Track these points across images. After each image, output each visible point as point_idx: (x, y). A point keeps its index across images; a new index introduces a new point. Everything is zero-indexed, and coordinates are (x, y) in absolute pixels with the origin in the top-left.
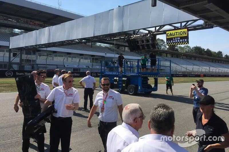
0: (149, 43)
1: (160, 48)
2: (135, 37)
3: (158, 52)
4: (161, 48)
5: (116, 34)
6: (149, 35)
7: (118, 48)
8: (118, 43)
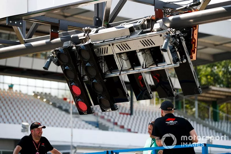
6: (157, 26)
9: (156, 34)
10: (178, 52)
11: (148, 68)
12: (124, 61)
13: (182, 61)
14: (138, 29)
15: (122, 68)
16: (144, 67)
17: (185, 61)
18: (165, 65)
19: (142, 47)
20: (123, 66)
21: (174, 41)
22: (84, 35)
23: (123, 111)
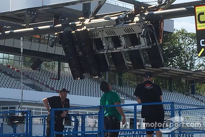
0: (137, 47)
1: (188, 63)
2: (88, 26)
3: (183, 81)
4: (192, 65)
5: (23, 15)
6: (137, 19)
7: (36, 66)
8: (35, 47)
9: (136, 24)
10: (150, 38)
11: (128, 48)
12: (110, 43)
13: (153, 45)
14: (122, 20)
15: (108, 48)
16: (125, 48)
17: (155, 44)
18: (141, 47)
19: (125, 33)
20: (109, 46)
21: (149, 30)
22: (80, 23)
23: (53, 77)
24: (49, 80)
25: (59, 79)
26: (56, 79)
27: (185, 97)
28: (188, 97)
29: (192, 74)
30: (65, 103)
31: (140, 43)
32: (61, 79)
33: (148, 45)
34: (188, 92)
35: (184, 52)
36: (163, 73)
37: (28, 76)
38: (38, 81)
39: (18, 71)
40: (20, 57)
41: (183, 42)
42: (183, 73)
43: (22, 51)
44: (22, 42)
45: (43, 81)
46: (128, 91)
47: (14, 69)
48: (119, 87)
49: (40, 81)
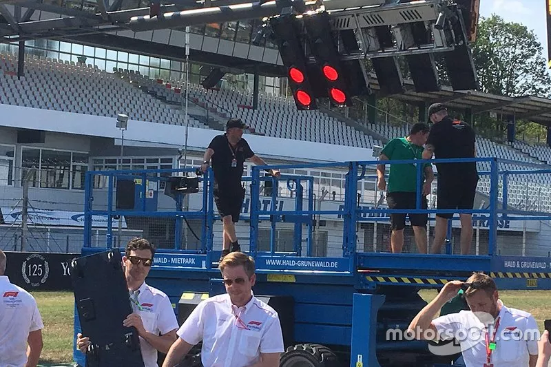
0: (425, 49)
1: (504, 82)
2: (329, 5)
3: (493, 115)
4: (510, 84)
7: (212, 82)
8: (211, 45)
9: (424, 3)
10: (452, 30)
11: (407, 50)
12: (372, 39)
13: (458, 44)
15: (368, 49)
16: (402, 49)
17: (461, 43)
18: (433, 48)
19: (402, 21)
20: (369, 46)
21: (451, 16)
23: (243, 103)
24: (236, 108)
25: (255, 108)
26: (249, 108)
27: (495, 146)
28: (502, 147)
29: (511, 102)
30: (238, 151)
31: (432, 42)
32: (259, 109)
33: (448, 45)
34: (502, 137)
35: (497, 61)
36: (455, 101)
37: (196, 101)
38: (215, 111)
39: (177, 91)
40: (181, 64)
41: (495, 41)
42: (493, 101)
43: (187, 52)
44: (187, 36)
45: (226, 112)
46: (386, 133)
47: (170, 86)
48: (369, 124)
49: (219, 110)
